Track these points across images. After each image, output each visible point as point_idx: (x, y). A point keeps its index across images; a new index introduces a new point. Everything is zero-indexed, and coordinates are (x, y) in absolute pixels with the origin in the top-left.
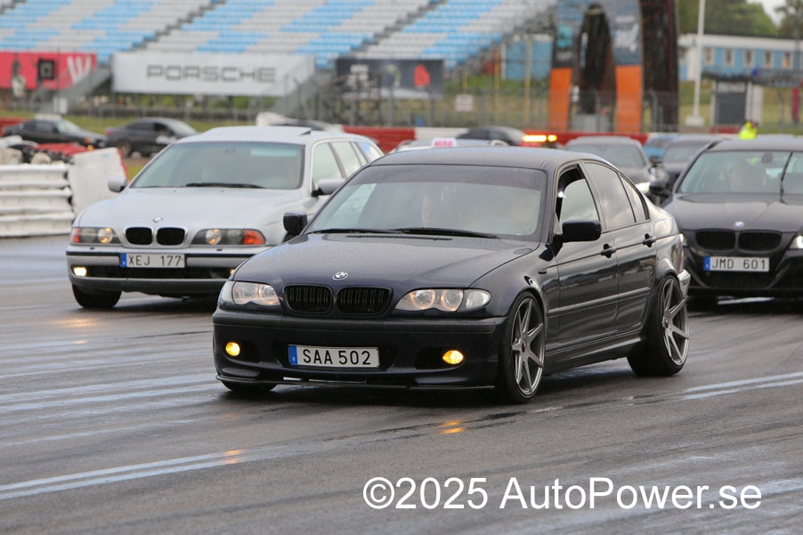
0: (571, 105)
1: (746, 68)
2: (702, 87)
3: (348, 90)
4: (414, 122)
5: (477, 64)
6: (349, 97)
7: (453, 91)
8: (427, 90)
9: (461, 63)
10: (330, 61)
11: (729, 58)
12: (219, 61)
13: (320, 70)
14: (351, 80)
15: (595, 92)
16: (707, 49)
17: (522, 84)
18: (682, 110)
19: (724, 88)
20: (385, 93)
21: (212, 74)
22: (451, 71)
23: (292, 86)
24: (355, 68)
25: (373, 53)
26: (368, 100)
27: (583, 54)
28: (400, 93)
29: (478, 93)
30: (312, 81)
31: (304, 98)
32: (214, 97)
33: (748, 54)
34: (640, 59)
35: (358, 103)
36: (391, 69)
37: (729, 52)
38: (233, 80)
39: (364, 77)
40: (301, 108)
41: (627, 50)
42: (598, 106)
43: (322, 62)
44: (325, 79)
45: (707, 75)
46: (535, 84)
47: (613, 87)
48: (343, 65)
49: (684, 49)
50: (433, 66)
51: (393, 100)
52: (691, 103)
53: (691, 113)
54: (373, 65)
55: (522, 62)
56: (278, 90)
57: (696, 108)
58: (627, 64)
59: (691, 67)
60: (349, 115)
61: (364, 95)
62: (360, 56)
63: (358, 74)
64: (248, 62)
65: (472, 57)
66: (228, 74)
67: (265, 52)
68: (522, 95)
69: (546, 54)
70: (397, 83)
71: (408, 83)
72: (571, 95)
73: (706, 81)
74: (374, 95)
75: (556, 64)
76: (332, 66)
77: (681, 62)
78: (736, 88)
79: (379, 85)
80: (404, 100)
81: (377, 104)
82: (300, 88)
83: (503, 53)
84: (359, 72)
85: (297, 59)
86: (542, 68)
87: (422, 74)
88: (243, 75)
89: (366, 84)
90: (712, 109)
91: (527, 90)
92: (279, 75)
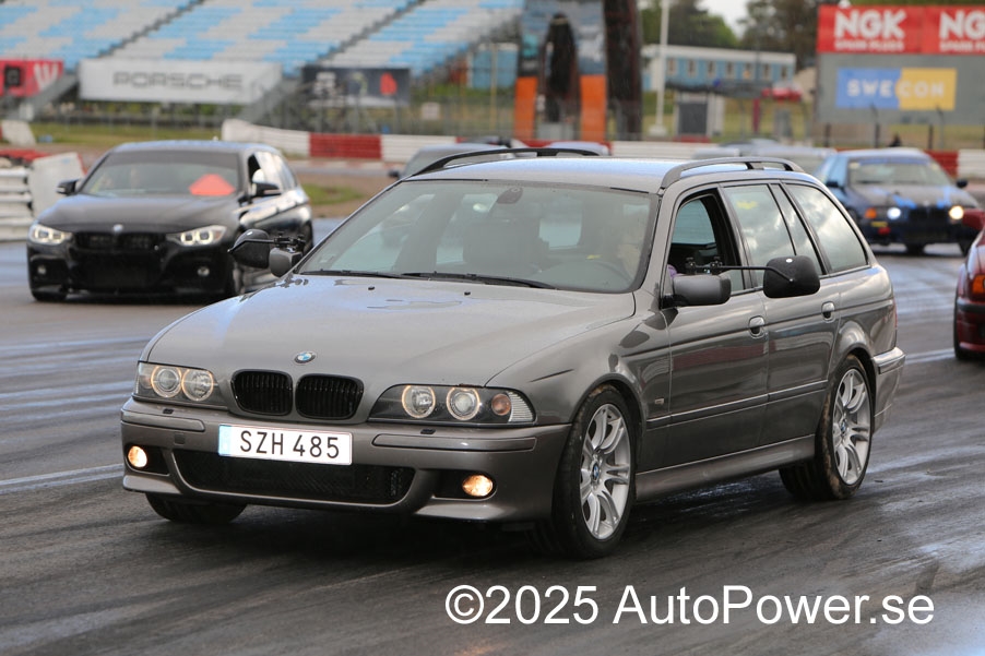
0: (536, 113)
1: (708, 78)
2: (666, 97)
3: (315, 97)
4: (380, 130)
5: (443, 73)
6: (315, 104)
7: (419, 99)
8: (394, 97)
9: (427, 72)
10: (297, 69)
11: (691, 69)
12: (186, 68)
13: (286, 77)
14: (318, 88)
15: (559, 101)
16: (670, 61)
17: (488, 93)
18: (646, 120)
19: (687, 98)
20: (351, 100)
21: (178, 81)
22: (417, 79)
23: (258, 94)
24: (322, 76)
25: (340, 61)
26: (334, 108)
27: (548, 63)
28: (368, 101)
29: (444, 102)
30: (278, 89)
31: (271, 105)
32: (181, 104)
33: (711, 65)
34: (604, 69)
35: (324, 111)
36: (358, 77)
37: (691, 63)
38: (199, 87)
39: (330, 85)
40: (267, 116)
41: (592, 60)
42: (563, 114)
43: (289, 70)
44: (292, 87)
45: (671, 86)
46: (501, 92)
47: (578, 95)
48: (310, 73)
49: (647, 60)
50: (399, 75)
51: (359, 109)
52: (654, 113)
53: (653, 123)
54: (340, 73)
55: (488, 71)
56: (245, 97)
57: (660, 118)
58: (591, 73)
59: (655, 78)
60: (315, 122)
61: (330, 103)
62: (327, 63)
63: (325, 81)
64: (214, 69)
65: (438, 65)
66: (195, 82)
67: (232, 60)
68: (487, 104)
69: (512, 64)
70: (363, 90)
71: (374, 91)
72: (536, 103)
73: (670, 91)
74: (340, 103)
75: (522, 73)
76: (299, 74)
77: (645, 73)
78: (699, 98)
79: (346, 93)
80: (370, 109)
81: (344, 112)
82: (267, 95)
83: (470, 62)
84: (326, 81)
85: (264, 67)
86: (508, 78)
87: (387, 83)
88: (210, 82)
89: (332, 92)
90: (675, 119)
91: (493, 99)
92: (246, 83)
